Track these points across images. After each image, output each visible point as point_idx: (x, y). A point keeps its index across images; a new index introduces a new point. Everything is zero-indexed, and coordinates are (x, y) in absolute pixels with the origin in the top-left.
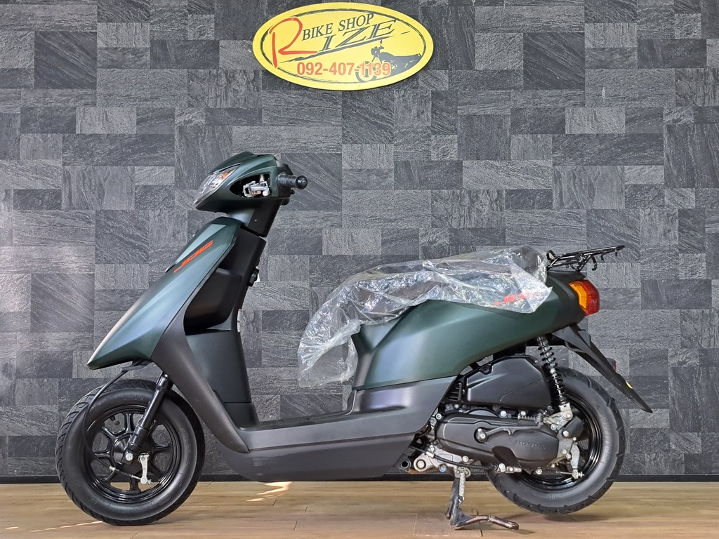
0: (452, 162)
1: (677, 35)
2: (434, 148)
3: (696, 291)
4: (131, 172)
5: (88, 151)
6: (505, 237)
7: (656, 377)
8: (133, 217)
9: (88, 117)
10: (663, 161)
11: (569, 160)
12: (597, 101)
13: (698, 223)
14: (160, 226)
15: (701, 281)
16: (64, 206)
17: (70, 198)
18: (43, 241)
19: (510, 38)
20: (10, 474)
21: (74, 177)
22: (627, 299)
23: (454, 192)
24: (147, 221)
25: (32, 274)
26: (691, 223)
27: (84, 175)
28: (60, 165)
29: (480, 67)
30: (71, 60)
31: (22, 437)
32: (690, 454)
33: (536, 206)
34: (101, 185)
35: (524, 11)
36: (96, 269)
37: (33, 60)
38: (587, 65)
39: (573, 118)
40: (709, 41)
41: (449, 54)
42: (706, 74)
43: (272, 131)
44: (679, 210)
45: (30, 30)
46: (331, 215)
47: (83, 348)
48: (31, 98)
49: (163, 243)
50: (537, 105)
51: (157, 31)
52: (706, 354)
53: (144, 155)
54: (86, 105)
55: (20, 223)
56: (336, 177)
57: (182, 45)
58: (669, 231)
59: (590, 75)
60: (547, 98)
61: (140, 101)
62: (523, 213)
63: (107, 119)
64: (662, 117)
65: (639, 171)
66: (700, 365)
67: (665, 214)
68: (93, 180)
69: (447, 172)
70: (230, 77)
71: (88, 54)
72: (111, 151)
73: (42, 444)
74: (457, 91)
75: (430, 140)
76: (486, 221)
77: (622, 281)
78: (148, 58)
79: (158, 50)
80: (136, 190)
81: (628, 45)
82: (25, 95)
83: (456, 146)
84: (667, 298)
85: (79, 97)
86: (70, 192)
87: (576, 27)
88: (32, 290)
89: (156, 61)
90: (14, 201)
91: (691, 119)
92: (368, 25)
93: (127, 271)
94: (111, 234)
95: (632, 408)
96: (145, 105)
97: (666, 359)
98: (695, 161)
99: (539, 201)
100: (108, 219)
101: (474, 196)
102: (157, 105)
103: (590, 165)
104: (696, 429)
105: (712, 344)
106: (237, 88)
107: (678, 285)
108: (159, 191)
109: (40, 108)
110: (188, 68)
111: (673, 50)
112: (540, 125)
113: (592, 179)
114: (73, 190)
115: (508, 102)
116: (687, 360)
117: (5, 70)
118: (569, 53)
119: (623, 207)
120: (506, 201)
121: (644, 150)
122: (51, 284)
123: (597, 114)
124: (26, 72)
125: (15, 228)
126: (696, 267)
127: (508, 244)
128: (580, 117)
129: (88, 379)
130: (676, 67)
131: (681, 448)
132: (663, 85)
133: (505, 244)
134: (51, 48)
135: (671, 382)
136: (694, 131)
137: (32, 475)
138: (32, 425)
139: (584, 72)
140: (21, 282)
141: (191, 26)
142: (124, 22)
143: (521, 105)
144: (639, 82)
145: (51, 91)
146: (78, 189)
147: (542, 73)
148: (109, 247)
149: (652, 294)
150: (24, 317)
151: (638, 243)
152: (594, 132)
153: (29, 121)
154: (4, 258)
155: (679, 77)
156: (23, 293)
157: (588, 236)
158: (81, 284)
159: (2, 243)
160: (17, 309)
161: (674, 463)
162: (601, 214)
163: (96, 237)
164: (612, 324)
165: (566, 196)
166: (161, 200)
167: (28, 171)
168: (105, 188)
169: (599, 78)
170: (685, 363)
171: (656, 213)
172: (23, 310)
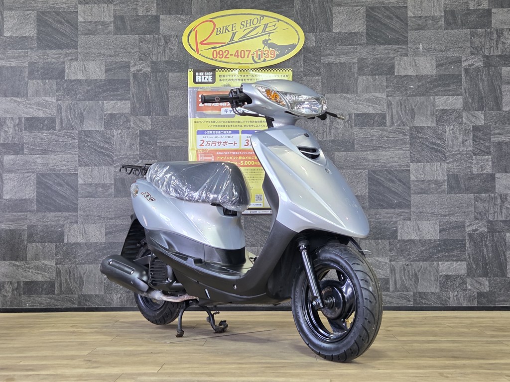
3: (485, 181)
4: (101, 105)
5: (73, 91)
6: (354, 146)
7: (457, 240)
8: (103, 135)
9: (73, 68)
10: (461, 93)
11: (397, 93)
12: (416, 53)
13: (486, 135)
14: (121, 141)
15: (488, 174)
16: (57, 128)
17: (61, 123)
18: (44, 151)
19: (357, 11)
20: (24, 307)
21: (64, 108)
22: (438, 187)
24: (112, 138)
25: (37, 174)
26: (481, 135)
27: (70, 107)
28: (54, 101)
29: (336, 30)
30: (61, 30)
31: (32, 282)
32: (481, 292)
33: (375, 125)
34: (82, 113)
36: (79, 170)
37: (36, 30)
38: (409, 28)
39: (400, 64)
40: (494, 10)
41: (315, 22)
42: (491, 33)
44: (473, 126)
45: (33, 10)
47: (71, 223)
48: (35, 56)
49: (123, 152)
50: (375, 55)
51: (118, 10)
52: (492, 224)
53: (110, 93)
54: (72, 60)
55: (28, 140)
57: (135, 19)
58: (466, 140)
59: (412, 34)
60: (382, 51)
61: (107, 57)
62: (366, 129)
63: (85, 70)
64: (461, 63)
65: (445, 100)
66: (488, 232)
67: (464, 129)
68: (76, 111)
70: (167, 39)
71: (72, 25)
72: (88, 91)
73: (45, 286)
74: (320, 47)
75: (303, 80)
76: (341, 135)
77: (434, 175)
78: (112, 28)
79: (119, 23)
80: (105, 116)
81: (437, 14)
82: (30, 54)
83: (320, 84)
84: (465, 187)
85: (66, 55)
86: (61, 119)
87: (402, 2)
88: (37, 184)
89: (118, 30)
90: (25, 125)
91: (481, 64)
93: (100, 171)
94: (89, 146)
95: (441, 261)
96: (110, 60)
97: (465, 228)
98: (484, 92)
99: (377, 121)
100: (87, 136)
102: (119, 59)
103: (412, 96)
104: (485, 275)
105: (496, 217)
106: (172, 47)
107: (472, 177)
108: (120, 117)
109: (41, 62)
110: (139, 34)
111: (469, 17)
112: (377, 69)
113: (413, 106)
114: (63, 117)
115: (355, 54)
116: (479, 228)
117: (17, 37)
118: (397, 20)
119: (434, 125)
120: (355, 121)
121: (448, 85)
122: (50, 180)
123: (416, 61)
124: (31, 38)
125: (25, 143)
126: (485, 165)
127: (356, 151)
128: (405, 64)
129: (75, 244)
130: (470, 28)
131: (474, 288)
132: (461, 41)
133: (354, 150)
134: (48, 22)
135: (468, 243)
136: (483, 72)
137: (38, 307)
138: (38, 274)
139: (407, 33)
140: (30, 179)
141: (140, 6)
142: (96, 4)
143: (364, 56)
144: (445, 39)
145: (48, 51)
146: (67, 117)
147: (378, 34)
148: (87, 155)
149: (455, 184)
150: (32, 202)
151: (445, 149)
152: (414, 74)
153: (33, 71)
154: (19, 163)
155: (472, 35)
156: (31, 186)
157: (411, 144)
158: (69, 180)
159: (16, 153)
160: (27, 197)
161: (470, 297)
162: (419, 129)
163: (79, 148)
164: (427, 204)
165: (396, 117)
166: (121, 123)
167: (33, 105)
168: (85, 115)
169: (418, 37)
170: (477, 230)
171: (457, 128)
172: (31, 198)
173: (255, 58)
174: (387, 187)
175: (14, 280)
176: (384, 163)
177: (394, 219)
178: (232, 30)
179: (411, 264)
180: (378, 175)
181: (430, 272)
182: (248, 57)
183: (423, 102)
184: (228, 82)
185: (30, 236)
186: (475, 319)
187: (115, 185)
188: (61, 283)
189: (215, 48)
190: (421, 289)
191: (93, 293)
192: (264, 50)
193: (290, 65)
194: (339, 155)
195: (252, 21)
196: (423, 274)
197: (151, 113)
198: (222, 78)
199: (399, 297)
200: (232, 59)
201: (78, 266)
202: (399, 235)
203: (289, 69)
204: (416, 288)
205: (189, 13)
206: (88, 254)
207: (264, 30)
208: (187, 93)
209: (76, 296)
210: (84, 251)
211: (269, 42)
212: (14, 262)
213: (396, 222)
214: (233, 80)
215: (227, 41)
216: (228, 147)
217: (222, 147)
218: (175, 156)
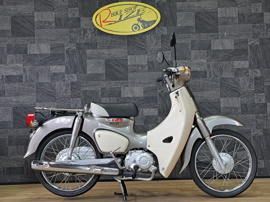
0: (169, 61)
1: (253, 12)
3: (261, 107)
4: (49, 68)
5: (32, 60)
8: (50, 85)
9: (32, 48)
10: (248, 59)
11: (213, 59)
12: (223, 37)
13: (262, 82)
14: (60, 88)
15: (263, 104)
16: (24, 81)
17: (26, 78)
18: (16, 94)
19: (190, 14)
20: (7, 182)
21: (27, 70)
22: (236, 111)
24: (55, 86)
25: (13, 107)
26: (259, 82)
27: (31, 69)
28: (22, 66)
30: (25, 26)
31: (11, 168)
32: (260, 168)
33: (201, 77)
34: (37, 73)
35: (195, 3)
36: (37, 105)
37: (11, 26)
38: (219, 24)
39: (214, 43)
40: (265, 14)
41: (167, 20)
42: (264, 26)
43: (101, 51)
44: (254, 77)
45: (9, 15)
46: (124, 82)
48: (10, 41)
49: (61, 94)
50: (200, 39)
51: (57, 15)
52: (265, 131)
53: (54, 61)
54: (31, 43)
55: (8, 88)
56: (126, 68)
57: (66, 20)
58: (251, 85)
59: (220, 27)
60: (204, 36)
61: (51, 41)
62: (196, 80)
63: (39, 48)
64: (248, 42)
65: (239, 63)
66: (263, 135)
67: (249, 79)
68: (34, 71)
69: (167, 65)
70: (85, 31)
71: (31, 23)
72: (41, 60)
73: (18, 170)
74: (170, 34)
77: (234, 104)
78: (54, 25)
79: (58, 22)
80: (51, 74)
81: (234, 16)
82: (8, 40)
83: (170, 55)
84: (251, 110)
85: (28, 40)
86: (26, 76)
87: (214, 9)
88: (13, 113)
89: (57, 26)
90: (5, 80)
91: (258, 43)
92: (135, 10)
93: (48, 105)
94: (42, 91)
96: (53, 43)
97: (251, 133)
98: (260, 59)
99: (202, 75)
100: (41, 85)
102: (58, 42)
103: (221, 61)
104: (262, 158)
105: (267, 126)
106: (88, 35)
107: (254, 105)
108: (60, 75)
109: (14, 44)
110: (69, 28)
111: (251, 17)
112: (202, 47)
113: (221, 66)
115: (190, 38)
118: (212, 19)
119: (233, 77)
121: (241, 55)
122: (20, 111)
123: (223, 42)
124: (8, 31)
125: (6, 90)
126: (261, 98)
128: (217, 43)
130: (252, 24)
132: (248, 30)
134: (17, 22)
135: (253, 141)
136: (260, 47)
137: (15, 182)
138: (15, 163)
139: (218, 26)
140: (9, 110)
141: (70, 12)
142: (44, 11)
143: (195, 39)
144: (239, 29)
145: (18, 38)
146: (29, 75)
147: (202, 27)
148: (41, 96)
149: (245, 109)
150: (10, 123)
151: (240, 90)
152: (222, 49)
153: (9, 50)
154: (2, 101)
155: (253, 27)
156: (10, 114)
157: (221, 87)
158: (31, 110)
159: (1, 96)
160: (8, 120)
162: (225, 79)
163: (36, 92)
165: (212, 73)
166: (60, 78)
167: (10, 68)
168: (39, 74)
169: (224, 28)
170: (257, 134)
171: (246, 78)
172: (10, 121)
174: (208, 112)
175: (1, 167)
176: (206, 98)
178: (120, 14)
180: (203, 105)
185: (10, 142)
188: (27, 168)
197: (77, 72)
207: (138, 13)
211: (141, 19)
212: (1, 157)
218: (91, 95)
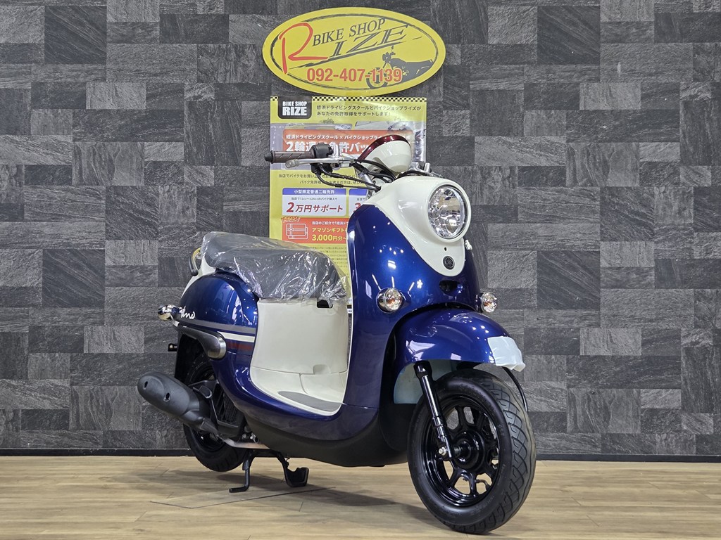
0: (463, 138)
1: (696, 9)
2: (446, 123)
3: (711, 270)
4: (141, 148)
5: (98, 126)
6: (516, 215)
7: (668, 357)
8: (143, 194)
9: (98, 93)
10: (678, 138)
11: (583, 136)
12: (612, 76)
13: (714, 201)
14: (170, 203)
15: (715, 260)
16: (74, 182)
17: (81, 174)
18: (54, 216)
19: (524, 12)
20: (23, 447)
21: (84, 152)
22: (641, 279)
23: (465, 168)
24: (157, 197)
25: (44, 250)
26: (706, 201)
27: (94, 150)
28: (70, 141)
29: (493, 41)
30: (81, 35)
31: (35, 411)
32: (702, 435)
33: (549, 184)
34: (111, 161)
36: (106, 245)
37: (44, 35)
38: (602, 40)
39: (587, 93)
41: (462, 27)
44: (695, 188)
45: (40, 5)
47: (94, 323)
48: (41, 73)
49: (172, 220)
50: (551, 80)
51: (167, 6)
52: (719, 335)
53: (154, 130)
54: (96, 80)
55: (31, 199)
57: (191, 19)
58: (685, 209)
59: (606, 49)
60: (561, 73)
61: (150, 76)
62: (536, 190)
63: (117, 95)
64: (678, 92)
65: (654, 148)
66: (714, 346)
67: (681, 192)
68: (103, 156)
69: (459, 148)
70: (240, 51)
71: (98, 28)
72: (121, 127)
73: (54, 418)
74: (469, 66)
75: (442, 116)
76: (498, 198)
77: (635, 260)
78: (158, 32)
79: (168, 25)
80: (145, 165)
81: (644, 19)
82: (35, 70)
83: (468, 121)
84: (681, 278)
85: (89, 73)
86: (81, 168)
87: (592, 1)
88: (44, 265)
89: (166, 36)
90: (26, 176)
91: (709, 95)
93: (137, 247)
94: (121, 209)
95: (644, 388)
96: (155, 80)
97: (680, 339)
98: (713, 138)
99: (552, 178)
100: (118, 195)
101: (486, 173)
102: (167, 80)
103: (604, 142)
104: (709, 409)
106: (247, 63)
107: (693, 264)
108: (169, 166)
109: (51, 83)
110: (198, 43)
111: (691, 24)
112: (554, 101)
113: (606, 155)
114: (83, 166)
115: (521, 77)
116: (701, 340)
117: (16, 44)
118: (584, 27)
119: (637, 185)
120: (519, 178)
121: (659, 126)
122: (63, 260)
123: (612, 90)
124: (36, 46)
125: (26, 203)
126: (711, 245)
127: (521, 222)
128: (595, 93)
129: (99, 355)
130: (694, 41)
131: (692, 429)
132: (680, 59)
133: (517, 222)
134: (61, 22)
135: (684, 362)
136: (711, 108)
137: (45, 448)
138: (45, 398)
139: (599, 47)
140: (33, 258)
141: (200, 0)
143: (535, 80)
144: (656, 56)
145: (61, 67)
146: (89, 165)
147: (556, 48)
148: (119, 223)
149: (666, 273)
150: (36, 292)
151: (653, 221)
152: (609, 108)
153: (39, 96)
154: (16, 234)
155: (697, 51)
156: (34, 268)
157: (602, 213)
158: (92, 260)
159: (13, 219)
160: (29, 284)
161: (686, 443)
162: (615, 192)
163: (107, 212)
164: (624, 304)
165: (580, 173)
166: (170, 176)
167: (39, 146)
168: (115, 164)
169: (615, 53)
170: (698, 343)
171: (671, 190)
172: (35, 286)
173: (371, 80)
174: (564, 278)
175: (9, 407)
176: (562, 241)
177: (575, 325)
178: (337, 39)
179: (599, 392)
180: (552, 259)
181: (627, 404)
182: (360, 80)
183: (622, 151)
184: (331, 117)
185: (33, 343)
186: (693, 476)
187: (160, 268)
188: (78, 414)
189: (311, 65)
190: (613, 429)
191: (125, 428)
192: (385, 69)
193: (423, 92)
194: (495, 229)
195: (367, 26)
196: (617, 407)
197: (215, 162)
198: (322, 110)
199: (582, 440)
200: (337, 82)
201: (103, 388)
202: (582, 348)
203: (421, 99)
204: (606, 427)
205: (273, 12)
206: (119, 371)
207: (385, 39)
208: (269, 132)
209: (101, 433)
210: (114, 366)
211: (393, 57)
212: (8, 381)
213: (578, 329)
214: (337, 113)
215: (329, 54)
216: (329, 214)
217: (320, 214)
218: (249, 225)
